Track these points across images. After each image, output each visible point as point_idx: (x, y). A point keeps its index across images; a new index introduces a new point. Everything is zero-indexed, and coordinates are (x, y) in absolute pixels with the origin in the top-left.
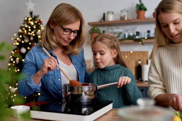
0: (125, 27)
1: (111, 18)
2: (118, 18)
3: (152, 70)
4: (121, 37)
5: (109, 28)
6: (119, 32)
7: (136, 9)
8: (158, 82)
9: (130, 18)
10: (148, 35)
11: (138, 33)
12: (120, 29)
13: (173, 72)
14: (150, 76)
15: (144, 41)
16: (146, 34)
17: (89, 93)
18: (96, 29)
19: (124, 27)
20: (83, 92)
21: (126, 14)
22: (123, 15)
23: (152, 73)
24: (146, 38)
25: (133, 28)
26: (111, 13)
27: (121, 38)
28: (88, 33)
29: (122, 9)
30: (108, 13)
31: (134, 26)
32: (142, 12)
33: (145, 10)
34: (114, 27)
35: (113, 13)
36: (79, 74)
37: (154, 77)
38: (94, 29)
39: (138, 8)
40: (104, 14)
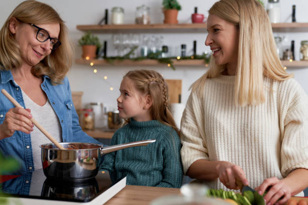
0: (144, 37)
1: (118, 19)
2: (131, 20)
3: (187, 116)
4: (137, 53)
5: (116, 36)
6: (133, 44)
7: (162, 6)
8: (196, 138)
9: (152, 22)
10: (182, 52)
11: (165, 49)
12: (135, 40)
13: (220, 122)
14: (184, 127)
15: (175, 62)
16: (180, 50)
17: (88, 161)
18: (91, 36)
19: (142, 36)
20: (77, 160)
21: (145, 13)
22: (140, 15)
23: (186, 122)
24: (179, 58)
25: (157, 39)
26: (119, 10)
27: (135, 56)
28: (78, 43)
29: (139, 5)
30: (114, 9)
31: (158, 36)
32: (173, 12)
33: (179, 8)
34: (125, 36)
35: (122, 10)
36: (61, 121)
37: (189, 128)
38: (88, 37)
39: (167, 4)
40: (107, 11)
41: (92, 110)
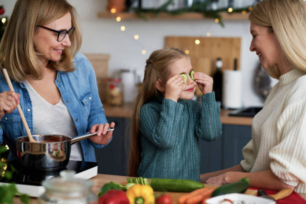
15: (225, 16)
20: (47, 152)
24: (230, 10)
41: (120, 80)
